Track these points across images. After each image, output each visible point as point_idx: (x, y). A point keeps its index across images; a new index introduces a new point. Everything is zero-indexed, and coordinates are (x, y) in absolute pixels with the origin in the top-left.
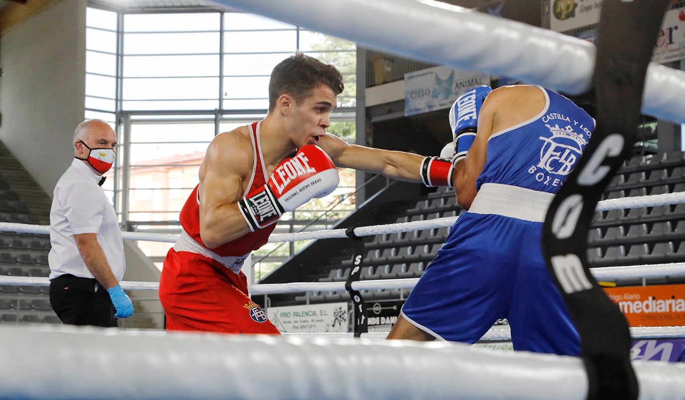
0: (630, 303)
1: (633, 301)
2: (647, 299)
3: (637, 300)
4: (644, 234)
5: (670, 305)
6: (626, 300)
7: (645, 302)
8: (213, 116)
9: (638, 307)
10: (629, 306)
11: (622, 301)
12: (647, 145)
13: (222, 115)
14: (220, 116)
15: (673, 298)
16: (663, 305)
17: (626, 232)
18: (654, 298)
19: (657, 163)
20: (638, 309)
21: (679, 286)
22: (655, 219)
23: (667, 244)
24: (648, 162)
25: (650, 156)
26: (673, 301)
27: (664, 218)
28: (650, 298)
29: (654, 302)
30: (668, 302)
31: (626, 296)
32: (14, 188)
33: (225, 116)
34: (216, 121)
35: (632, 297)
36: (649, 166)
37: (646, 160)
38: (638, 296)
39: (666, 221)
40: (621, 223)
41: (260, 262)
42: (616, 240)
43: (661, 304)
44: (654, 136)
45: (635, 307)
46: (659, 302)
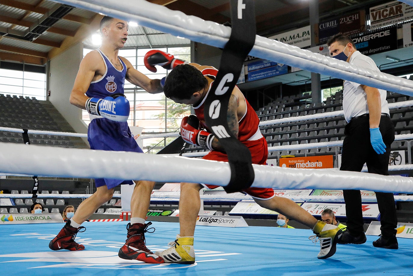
0: (300, 164)
1: (301, 163)
2: (307, 162)
3: (303, 162)
4: (306, 136)
5: (316, 164)
6: (299, 163)
7: (306, 163)
8: (133, 91)
9: (303, 165)
10: (300, 165)
11: (297, 163)
12: (307, 100)
13: (137, 90)
14: (136, 91)
15: (317, 161)
16: (313, 164)
17: (299, 135)
18: (310, 162)
19: (311, 107)
20: (303, 166)
21: (320, 156)
22: (311, 130)
23: (315, 140)
24: (308, 107)
25: (309, 105)
26: (317, 163)
27: (314, 129)
28: (308, 161)
29: (310, 163)
30: (315, 163)
31: (299, 161)
32: (55, 120)
33: (138, 91)
34: (134, 93)
35: (301, 161)
36: (308, 108)
37: (307, 106)
38: (303, 161)
39: (315, 131)
40: (297, 131)
41: (152, 149)
42: (295, 138)
43: (312, 164)
44: (310, 97)
45: (302, 165)
46: (312, 163)
